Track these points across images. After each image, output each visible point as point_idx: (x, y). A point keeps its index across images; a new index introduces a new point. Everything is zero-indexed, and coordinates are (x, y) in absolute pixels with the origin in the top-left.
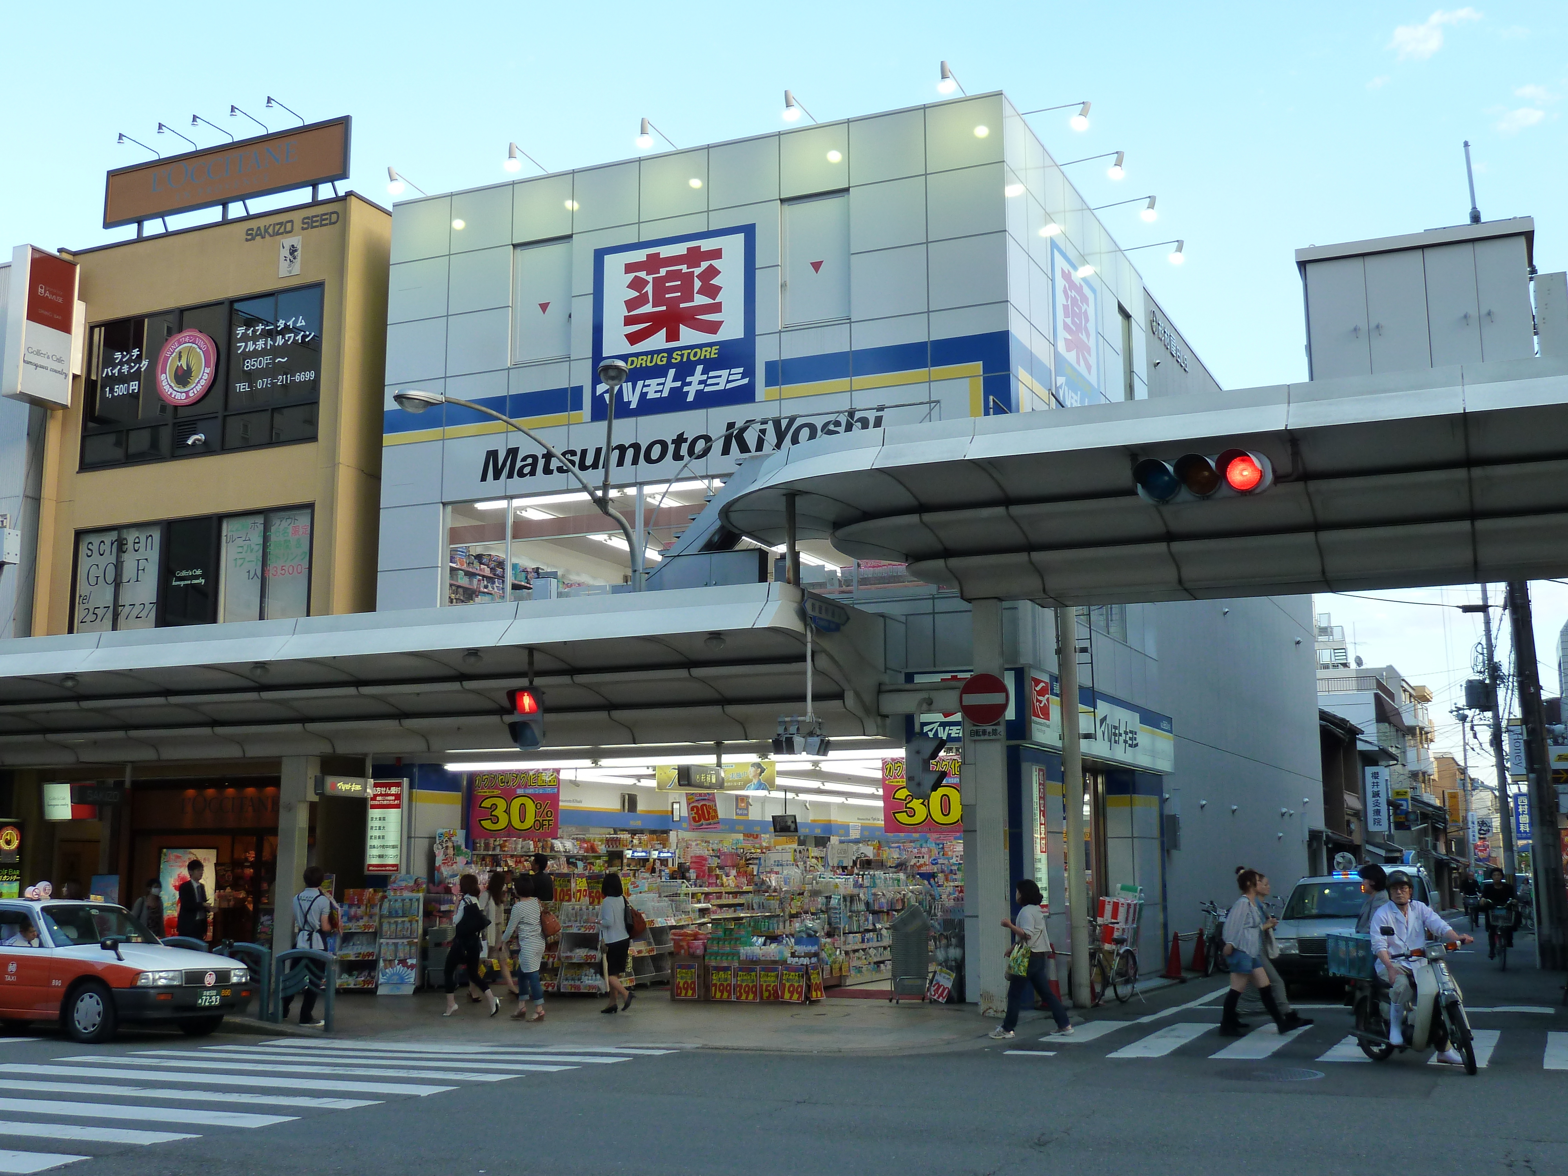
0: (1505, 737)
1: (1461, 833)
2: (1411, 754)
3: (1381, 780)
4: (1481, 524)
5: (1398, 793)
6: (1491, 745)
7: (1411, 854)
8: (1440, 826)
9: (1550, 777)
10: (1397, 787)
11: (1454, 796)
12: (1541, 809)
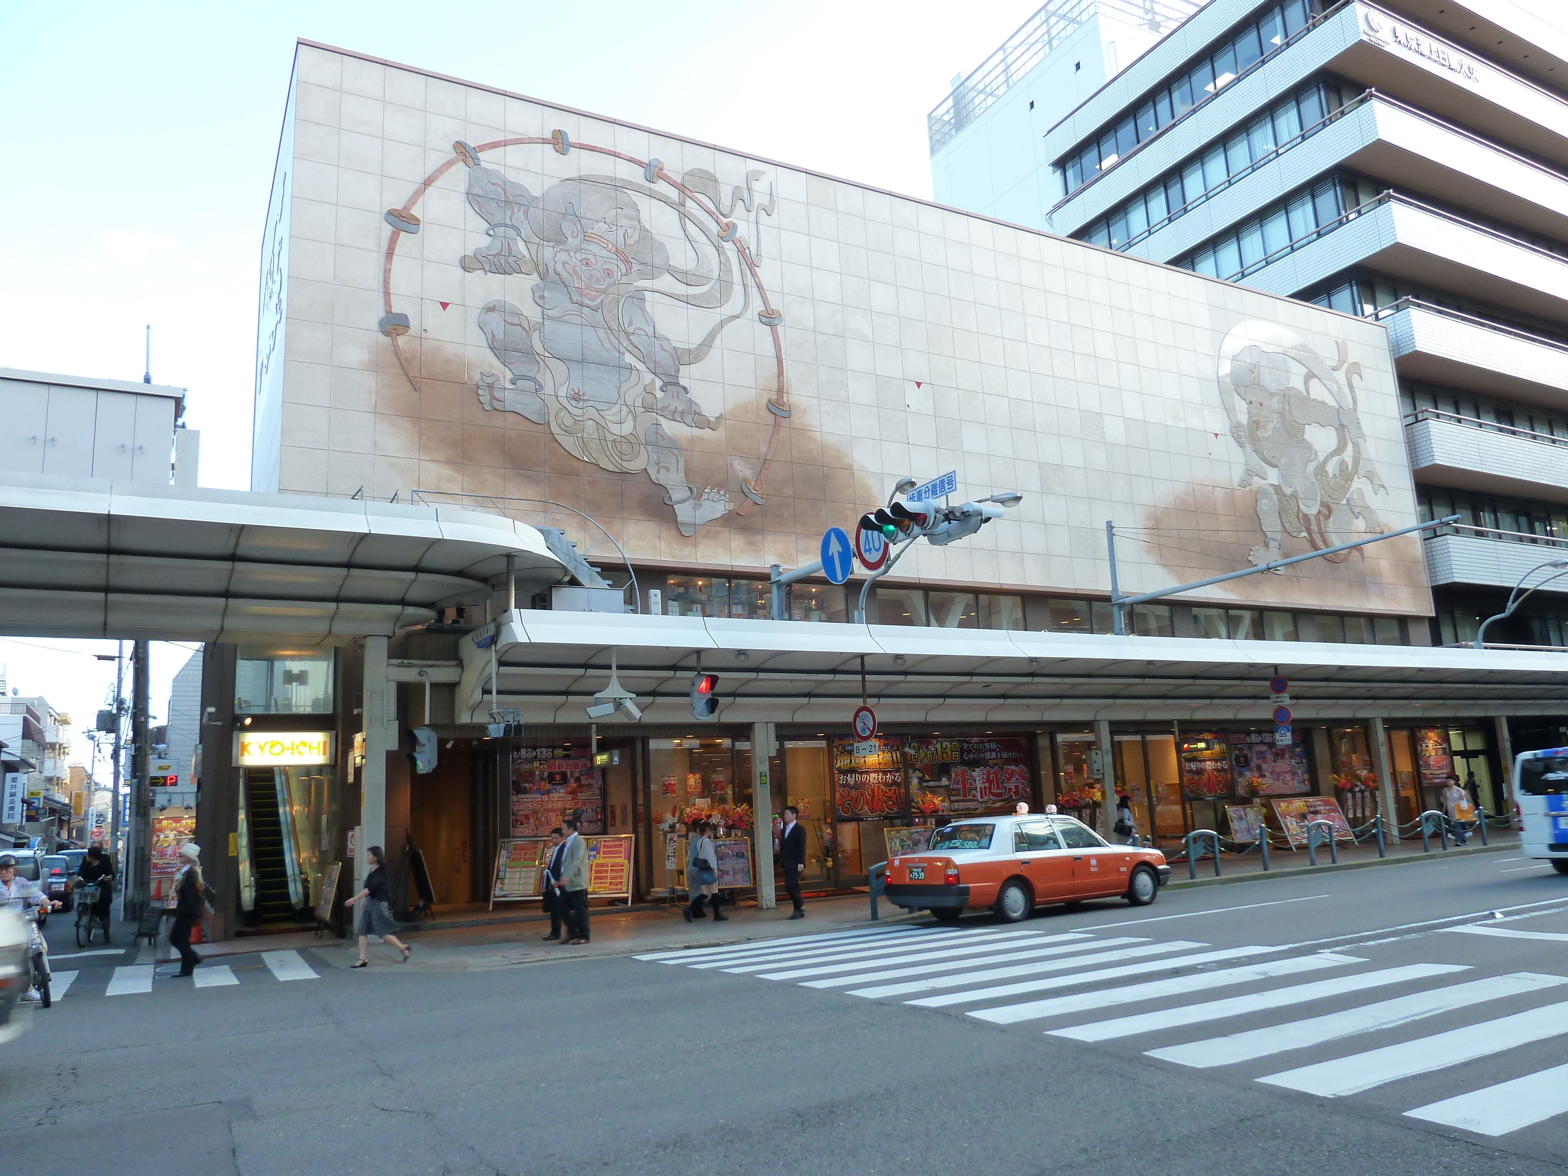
0: (123, 752)
1: (82, 822)
2: (48, 764)
3: (19, 784)
4: (112, 597)
5: (32, 794)
6: (112, 758)
7: (37, 840)
8: (65, 818)
9: (147, 781)
10: (33, 789)
11: (79, 796)
12: (138, 805)
